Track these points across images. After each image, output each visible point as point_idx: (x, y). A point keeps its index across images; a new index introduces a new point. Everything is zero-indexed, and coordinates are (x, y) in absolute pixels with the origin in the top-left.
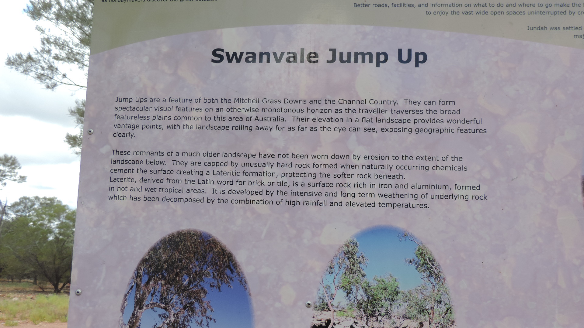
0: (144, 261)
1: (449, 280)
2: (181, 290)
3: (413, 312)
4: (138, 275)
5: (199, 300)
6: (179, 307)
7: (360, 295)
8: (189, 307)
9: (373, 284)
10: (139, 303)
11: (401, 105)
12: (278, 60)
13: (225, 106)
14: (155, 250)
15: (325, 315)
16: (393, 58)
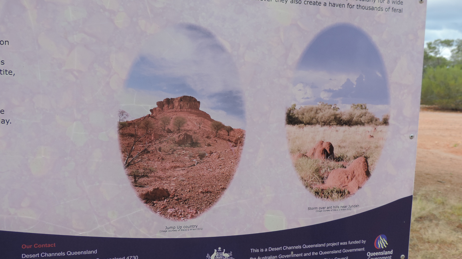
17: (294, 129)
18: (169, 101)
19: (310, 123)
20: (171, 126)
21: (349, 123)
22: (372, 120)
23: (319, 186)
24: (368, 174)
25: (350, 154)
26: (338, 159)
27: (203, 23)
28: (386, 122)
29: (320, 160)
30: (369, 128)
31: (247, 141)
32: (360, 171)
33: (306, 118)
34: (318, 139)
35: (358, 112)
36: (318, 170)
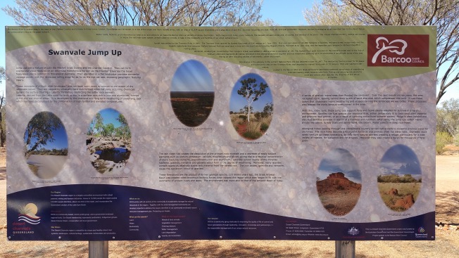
0: (30, 122)
1: (129, 125)
2: (43, 131)
3: (118, 134)
4: (29, 127)
5: (49, 134)
6: (43, 136)
7: (102, 130)
8: (46, 136)
9: (106, 126)
10: (30, 136)
11: (113, 69)
12: (72, 54)
13: (54, 70)
14: (34, 118)
15: (91, 137)
16: (110, 53)
17: (381, 184)
18: (333, 174)
19: (387, 182)
20: (334, 183)
21: (404, 181)
22: (414, 181)
23: (392, 206)
24: (414, 202)
25: (405, 193)
26: (400, 195)
27: (344, 147)
28: (420, 181)
29: (393, 196)
30: (413, 184)
31: (362, 188)
32: (410, 200)
33: (386, 180)
34: (391, 187)
35: (407, 177)
36: (391, 200)
